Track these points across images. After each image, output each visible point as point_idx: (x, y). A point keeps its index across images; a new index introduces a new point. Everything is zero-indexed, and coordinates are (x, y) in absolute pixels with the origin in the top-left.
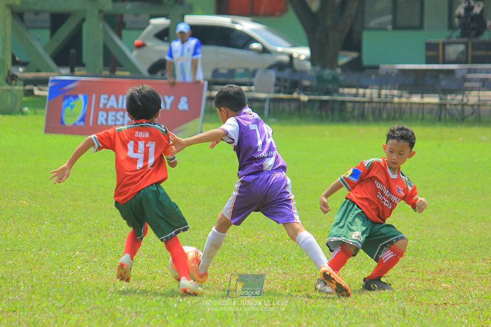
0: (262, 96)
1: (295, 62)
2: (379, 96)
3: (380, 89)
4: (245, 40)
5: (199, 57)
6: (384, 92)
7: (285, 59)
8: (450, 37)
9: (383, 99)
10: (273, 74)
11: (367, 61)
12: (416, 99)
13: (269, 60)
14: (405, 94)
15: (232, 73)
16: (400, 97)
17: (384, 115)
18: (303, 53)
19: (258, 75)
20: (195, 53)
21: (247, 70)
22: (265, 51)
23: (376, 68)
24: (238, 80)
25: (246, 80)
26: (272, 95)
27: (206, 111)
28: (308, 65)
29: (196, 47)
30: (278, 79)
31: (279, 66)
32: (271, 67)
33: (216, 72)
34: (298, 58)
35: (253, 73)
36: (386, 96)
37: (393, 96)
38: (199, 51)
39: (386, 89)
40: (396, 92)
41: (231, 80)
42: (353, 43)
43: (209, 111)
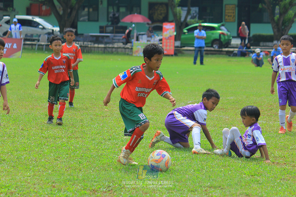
0: (43, 43)
1: (54, 32)
2: (84, 44)
3: (84, 42)
4: (37, 25)
5: (21, 30)
6: (85, 43)
7: (51, 31)
8: (107, 24)
9: (85, 45)
10: (46, 36)
11: (79, 32)
12: (96, 45)
13: (45, 31)
14: (92, 44)
15: (32, 35)
16: (91, 45)
17: (85, 51)
18: (57, 29)
19: (41, 36)
20: (20, 29)
21: (37, 35)
22: (44, 28)
23: (82, 35)
24: (34, 38)
25: (37, 38)
26: (46, 43)
27: (23, 49)
28: (59, 33)
29: (20, 27)
30: (48, 38)
31: (49, 34)
32: (46, 34)
33: (26, 35)
34: (56, 31)
35: (40, 36)
36: (86, 44)
37: (88, 44)
38: (21, 28)
39: (86, 42)
40: (89, 43)
41: (32, 38)
42: (74, 26)
43: (24, 49)
